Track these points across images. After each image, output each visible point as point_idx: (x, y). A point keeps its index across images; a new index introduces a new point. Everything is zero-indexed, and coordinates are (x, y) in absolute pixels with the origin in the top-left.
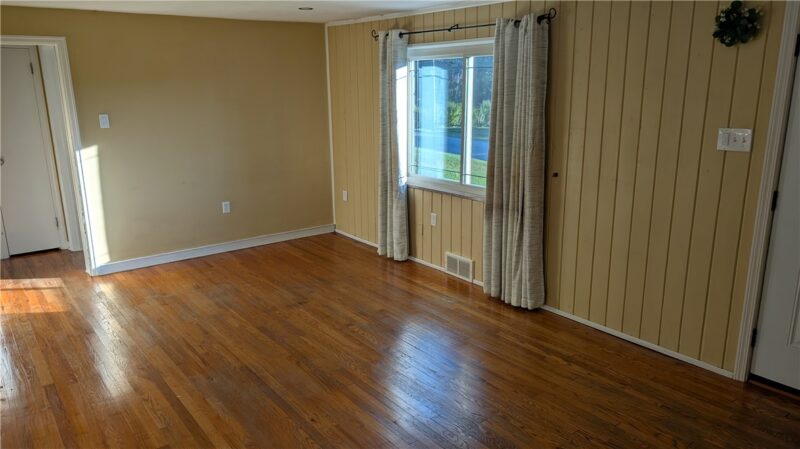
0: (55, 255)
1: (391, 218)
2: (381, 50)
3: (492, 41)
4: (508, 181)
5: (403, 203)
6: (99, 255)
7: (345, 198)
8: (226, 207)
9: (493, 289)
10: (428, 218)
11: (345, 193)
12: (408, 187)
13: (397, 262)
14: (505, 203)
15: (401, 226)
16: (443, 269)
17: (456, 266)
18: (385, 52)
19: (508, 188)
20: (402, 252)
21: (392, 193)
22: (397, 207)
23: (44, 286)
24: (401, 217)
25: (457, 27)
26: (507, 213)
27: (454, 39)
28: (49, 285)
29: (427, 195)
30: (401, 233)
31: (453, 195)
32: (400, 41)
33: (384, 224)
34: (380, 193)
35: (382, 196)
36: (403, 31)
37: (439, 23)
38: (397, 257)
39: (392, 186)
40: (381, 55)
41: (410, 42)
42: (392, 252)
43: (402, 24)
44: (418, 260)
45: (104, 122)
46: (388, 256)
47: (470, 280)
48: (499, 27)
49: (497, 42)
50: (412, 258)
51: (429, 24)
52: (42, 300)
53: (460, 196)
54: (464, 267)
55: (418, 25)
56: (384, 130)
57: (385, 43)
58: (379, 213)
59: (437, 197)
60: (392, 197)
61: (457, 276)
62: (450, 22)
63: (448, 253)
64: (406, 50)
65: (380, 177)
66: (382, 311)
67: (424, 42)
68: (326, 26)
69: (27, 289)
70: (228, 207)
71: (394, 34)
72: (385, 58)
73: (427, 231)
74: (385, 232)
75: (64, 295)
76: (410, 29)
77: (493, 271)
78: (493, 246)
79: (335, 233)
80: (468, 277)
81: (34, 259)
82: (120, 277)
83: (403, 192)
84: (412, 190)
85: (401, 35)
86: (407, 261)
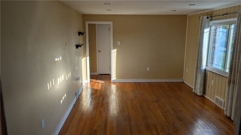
0: (108, 76)
1: (198, 80)
2: (201, 23)
3: (236, 19)
4: (237, 72)
5: (203, 75)
6: (114, 77)
7: (187, 71)
8: (148, 69)
9: (228, 113)
10: (211, 82)
11: (187, 69)
12: (205, 70)
13: (198, 95)
14: (235, 81)
15: (201, 83)
16: (214, 102)
17: (218, 102)
18: (202, 24)
19: (237, 75)
20: (200, 92)
21: (199, 71)
22: (200, 76)
23: (100, 83)
24: (201, 80)
25: (227, 14)
26: (236, 85)
27: (226, 18)
28: (102, 83)
29: (211, 74)
30: (200, 86)
31: (220, 75)
32: (207, 20)
33: (196, 82)
34: (195, 71)
35: (196, 72)
36: (209, 16)
37: (221, 13)
38: (198, 94)
39: (199, 69)
40: (200, 24)
41: (211, 20)
42: (197, 92)
43: (209, 14)
44: (206, 97)
45: (119, 43)
46: (196, 93)
47: (222, 108)
48: (239, 13)
49: (238, 19)
50: (204, 95)
51: (218, 13)
52: (98, 86)
53: (222, 76)
54: (221, 103)
55: (214, 14)
56: (199, 50)
57: (202, 20)
58: (194, 77)
59: (214, 75)
60: (199, 73)
61: (218, 105)
62: (225, 12)
63: (216, 96)
64: (209, 23)
65: (196, 65)
66: (181, 110)
67: (216, 20)
68: (188, 16)
69: (97, 83)
70: (149, 69)
71: (205, 17)
72: (201, 25)
73: (210, 87)
74: (195, 84)
75: (103, 86)
76: (211, 16)
77: (229, 107)
78: (230, 97)
79: (183, 82)
80: (222, 107)
81: (103, 76)
82: (117, 84)
83: (203, 71)
84: (207, 71)
85: (208, 18)
86: (202, 96)
